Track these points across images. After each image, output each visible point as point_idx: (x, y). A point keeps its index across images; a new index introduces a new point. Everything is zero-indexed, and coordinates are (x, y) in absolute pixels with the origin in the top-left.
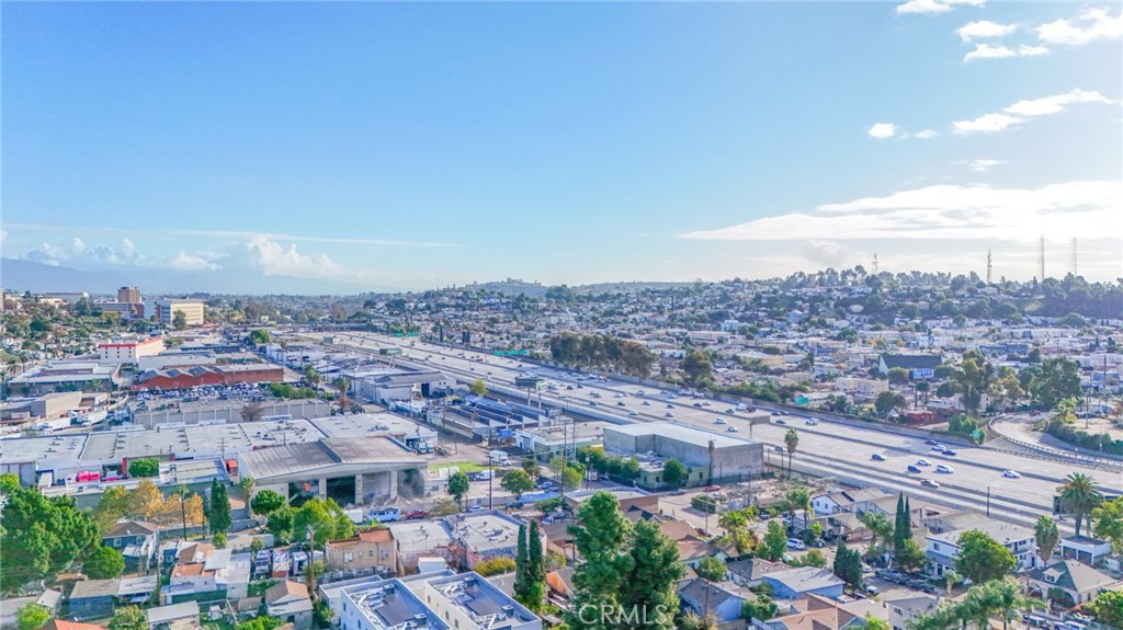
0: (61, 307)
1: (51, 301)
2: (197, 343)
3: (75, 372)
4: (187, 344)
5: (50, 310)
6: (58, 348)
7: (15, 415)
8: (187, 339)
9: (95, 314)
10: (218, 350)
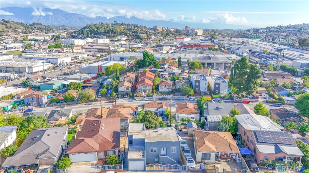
0: (173, 31)
1: (172, 30)
2: (199, 39)
3: (170, 43)
4: (196, 39)
5: (171, 31)
6: (170, 39)
7: (157, 50)
8: (197, 38)
9: (179, 32)
10: (202, 40)
